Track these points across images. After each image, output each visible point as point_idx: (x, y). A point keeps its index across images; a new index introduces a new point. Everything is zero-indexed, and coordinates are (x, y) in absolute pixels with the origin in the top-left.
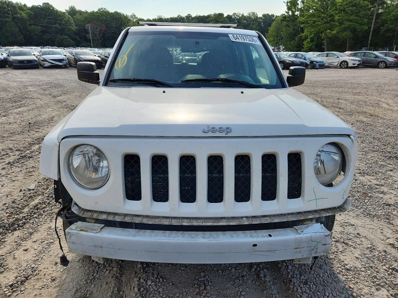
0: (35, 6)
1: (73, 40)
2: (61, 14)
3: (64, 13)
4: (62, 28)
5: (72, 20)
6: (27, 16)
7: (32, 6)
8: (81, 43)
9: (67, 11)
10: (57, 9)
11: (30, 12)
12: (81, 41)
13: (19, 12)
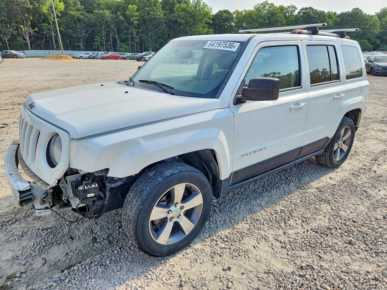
0: (344, 12)
1: (372, 44)
2: (368, 18)
3: (372, 16)
4: (363, 33)
5: (379, 23)
6: (333, 23)
7: (341, 14)
8: (380, 46)
9: (377, 14)
10: (365, 13)
11: (337, 19)
12: (381, 44)
13: (327, 20)
